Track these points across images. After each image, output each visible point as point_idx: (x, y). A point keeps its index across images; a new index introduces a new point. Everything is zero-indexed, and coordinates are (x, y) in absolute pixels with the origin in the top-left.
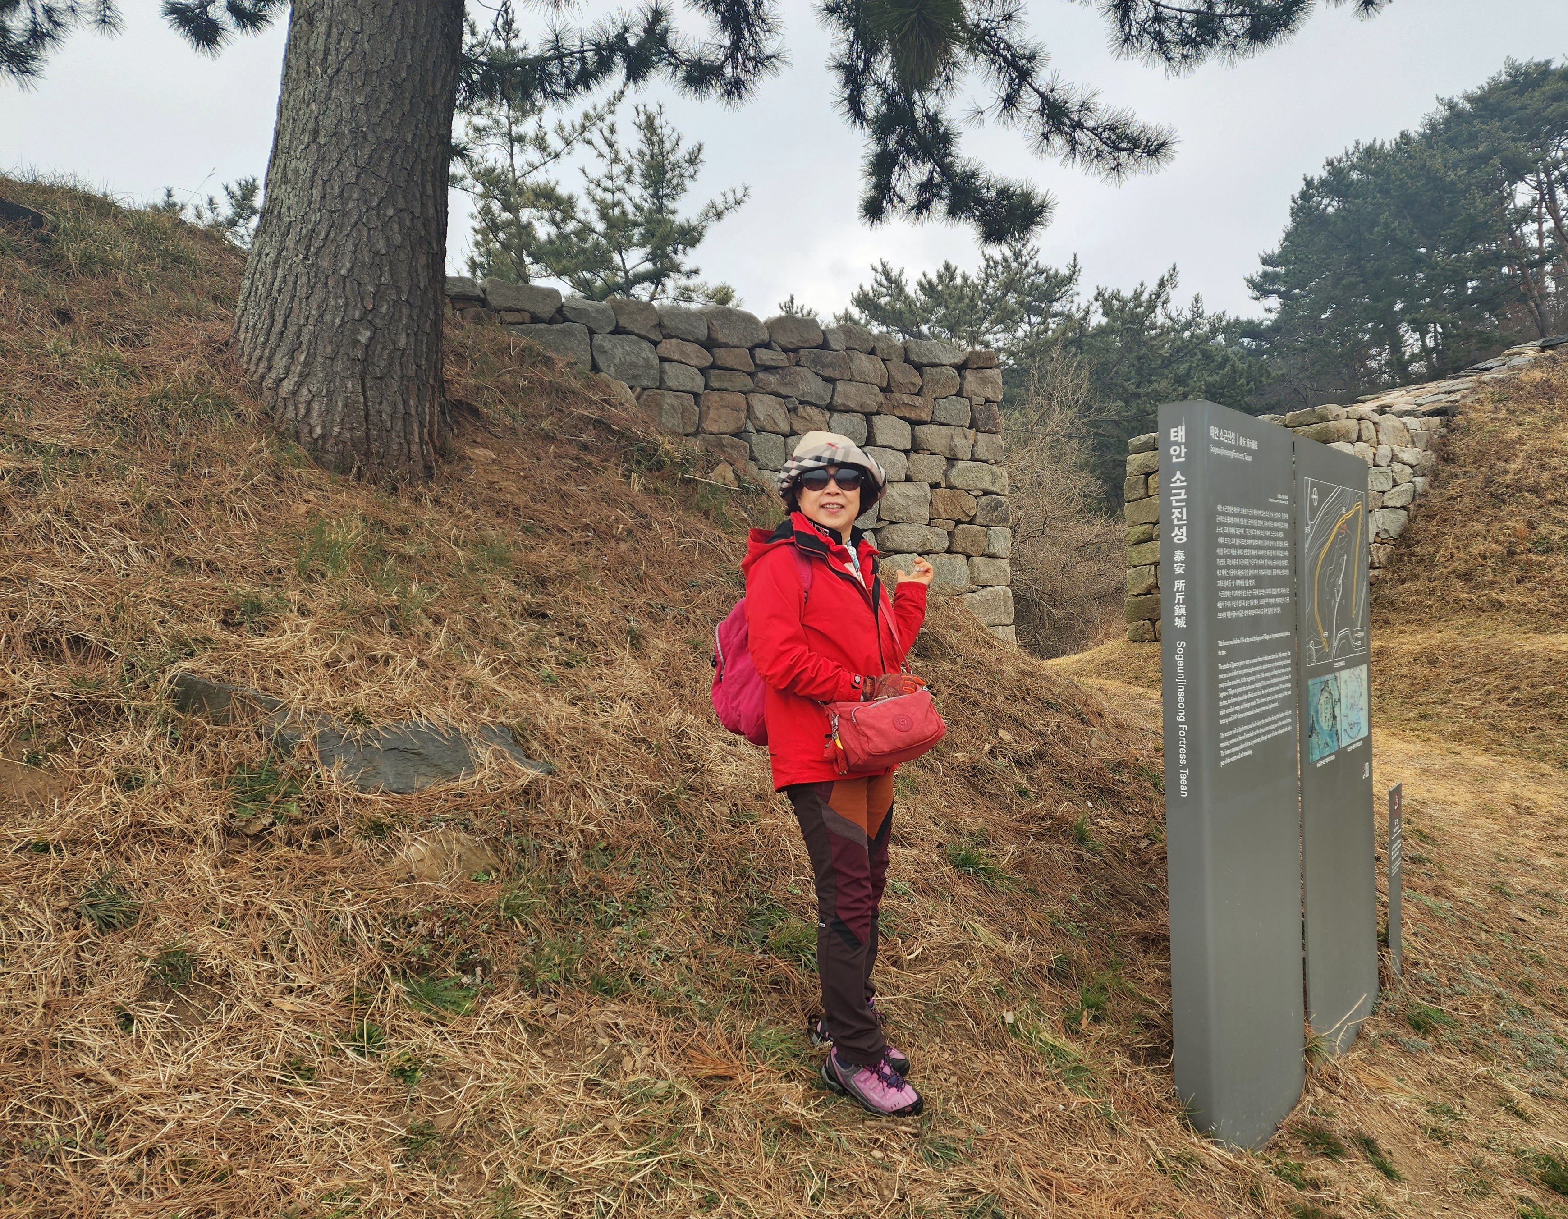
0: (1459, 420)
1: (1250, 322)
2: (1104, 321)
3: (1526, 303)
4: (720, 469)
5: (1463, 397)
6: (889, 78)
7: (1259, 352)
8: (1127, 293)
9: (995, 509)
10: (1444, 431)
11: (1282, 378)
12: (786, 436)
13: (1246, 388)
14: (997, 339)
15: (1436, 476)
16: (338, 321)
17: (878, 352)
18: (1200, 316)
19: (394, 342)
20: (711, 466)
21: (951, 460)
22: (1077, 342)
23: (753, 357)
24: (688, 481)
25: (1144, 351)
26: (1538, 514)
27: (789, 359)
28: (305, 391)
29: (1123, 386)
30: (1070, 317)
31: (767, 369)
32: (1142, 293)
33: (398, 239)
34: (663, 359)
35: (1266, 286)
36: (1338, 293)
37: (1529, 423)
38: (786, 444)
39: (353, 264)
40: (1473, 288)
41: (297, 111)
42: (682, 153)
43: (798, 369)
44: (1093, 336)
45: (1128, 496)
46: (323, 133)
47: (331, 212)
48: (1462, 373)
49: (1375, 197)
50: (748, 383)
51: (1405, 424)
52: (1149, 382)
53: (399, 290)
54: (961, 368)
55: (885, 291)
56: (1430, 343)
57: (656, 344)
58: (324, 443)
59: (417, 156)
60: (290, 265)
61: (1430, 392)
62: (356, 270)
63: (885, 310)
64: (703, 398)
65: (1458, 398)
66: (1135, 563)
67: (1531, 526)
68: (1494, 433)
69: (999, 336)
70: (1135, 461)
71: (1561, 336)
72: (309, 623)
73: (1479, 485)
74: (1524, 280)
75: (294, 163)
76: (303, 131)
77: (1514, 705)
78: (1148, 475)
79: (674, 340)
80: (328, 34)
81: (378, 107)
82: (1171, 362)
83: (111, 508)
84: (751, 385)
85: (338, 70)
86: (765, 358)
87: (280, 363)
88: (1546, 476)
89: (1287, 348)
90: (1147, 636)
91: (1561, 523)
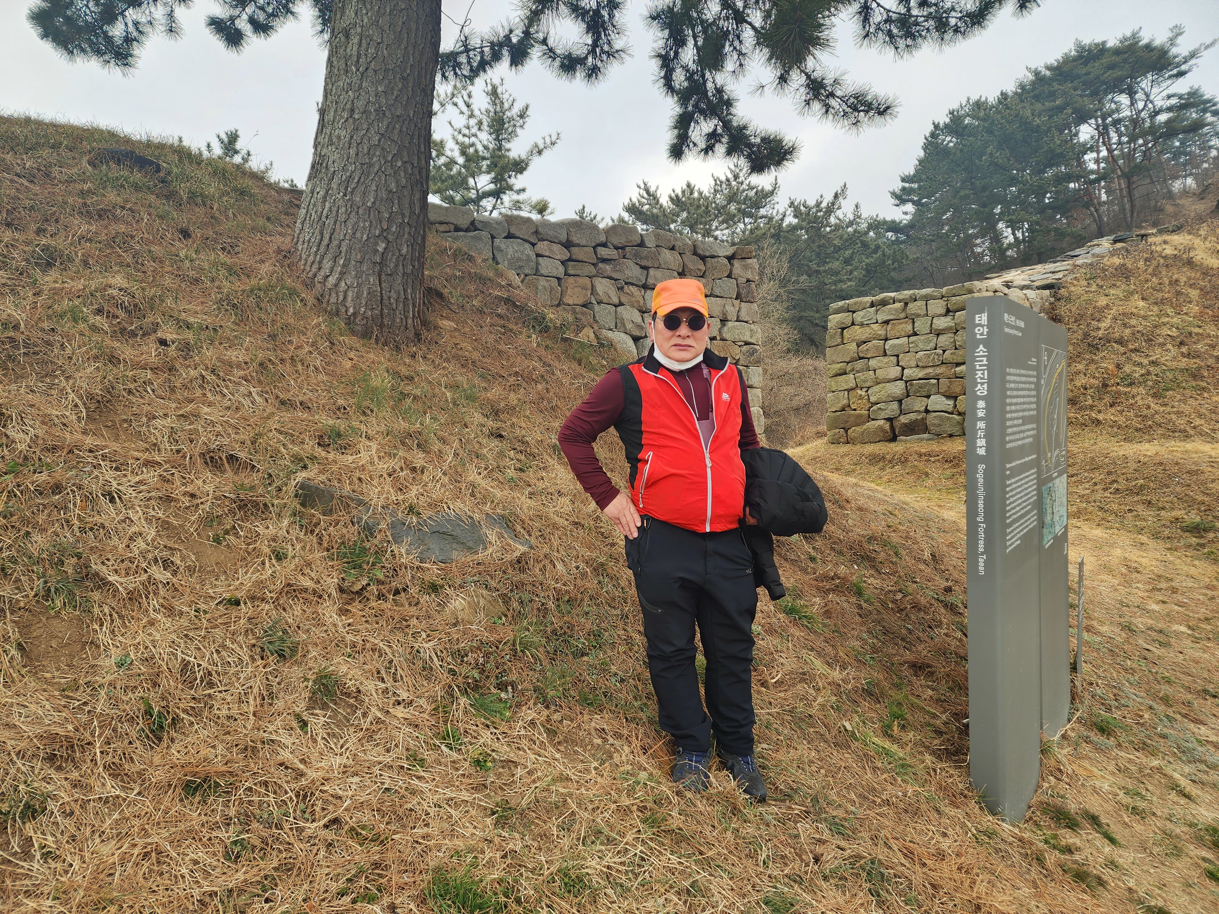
0: (1062, 291)
1: (893, 222)
2: (795, 221)
3: (1088, 208)
4: (585, 331)
5: (1064, 276)
6: (691, 63)
7: (897, 242)
8: (811, 203)
9: (752, 354)
10: (1052, 299)
11: (916, 260)
12: (616, 306)
13: (892, 267)
14: (723, 234)
16: (365, 237)
17: (677, 248)
18: (859, 217)
19: (400, 251)
20: (579, 329)
21: (724, 321)
23: (596, 253)
24: (565, 340)
25: (822, 241)
26: (1123, 359)
27: (618, 254)
28: (343, 284)
29: (808, 266)
30: (771, 219)
31: (604, 260)
32: (821, 202)
33: (403, 182)
34: (538, 255)
35: (904, 197)
36: (956, 201)
37: (1113, 295)
38: (616, 312)
39: (375, 199)
40: (1049, 198)
41: (339, 96)
42: (515, 111)
43: (625, 260)
44: (788, 232)
45: (829, 343)
46: (357, 111)
47: (362, 164)
48: (1059, 259)
49: (983, 136)
50: (592, 270)
51: (1025, 295)
52: (826, 262)
53: (403, 215)
54: (730, 258)
55: (645, 201)
56: (1019, 235)
57: (533, 245)
58: (355, 318)
59: (416, 126)
60: (334, 200)
61: (1039, 272)
62: (377, 202)
63: (647, 215)
64: (563, 281)
65: (1061, 276)
66: (834, 389)
67: (1118, 366)
68: (1089, 302)
69: (724, 232)
70: (834, 320)
71: (1128, 233)
72: (374, 446)
73: (1079, 337)
74: (1087, 192)
75: (337, 131)
76: (344, 110)
77: (1115, 493)
78: (843, 329)
79: (545, 242)
80: (360, 44)
81: (393, 94)
82: (840, 249)
83: (239, 366)
84: (594, 272)
85: (367, 69)
86: (603, 253)
87: (327, 265)
88: (1128, 331)
89: (920, 239)
90: (842, 440)
91: (1140, 364)
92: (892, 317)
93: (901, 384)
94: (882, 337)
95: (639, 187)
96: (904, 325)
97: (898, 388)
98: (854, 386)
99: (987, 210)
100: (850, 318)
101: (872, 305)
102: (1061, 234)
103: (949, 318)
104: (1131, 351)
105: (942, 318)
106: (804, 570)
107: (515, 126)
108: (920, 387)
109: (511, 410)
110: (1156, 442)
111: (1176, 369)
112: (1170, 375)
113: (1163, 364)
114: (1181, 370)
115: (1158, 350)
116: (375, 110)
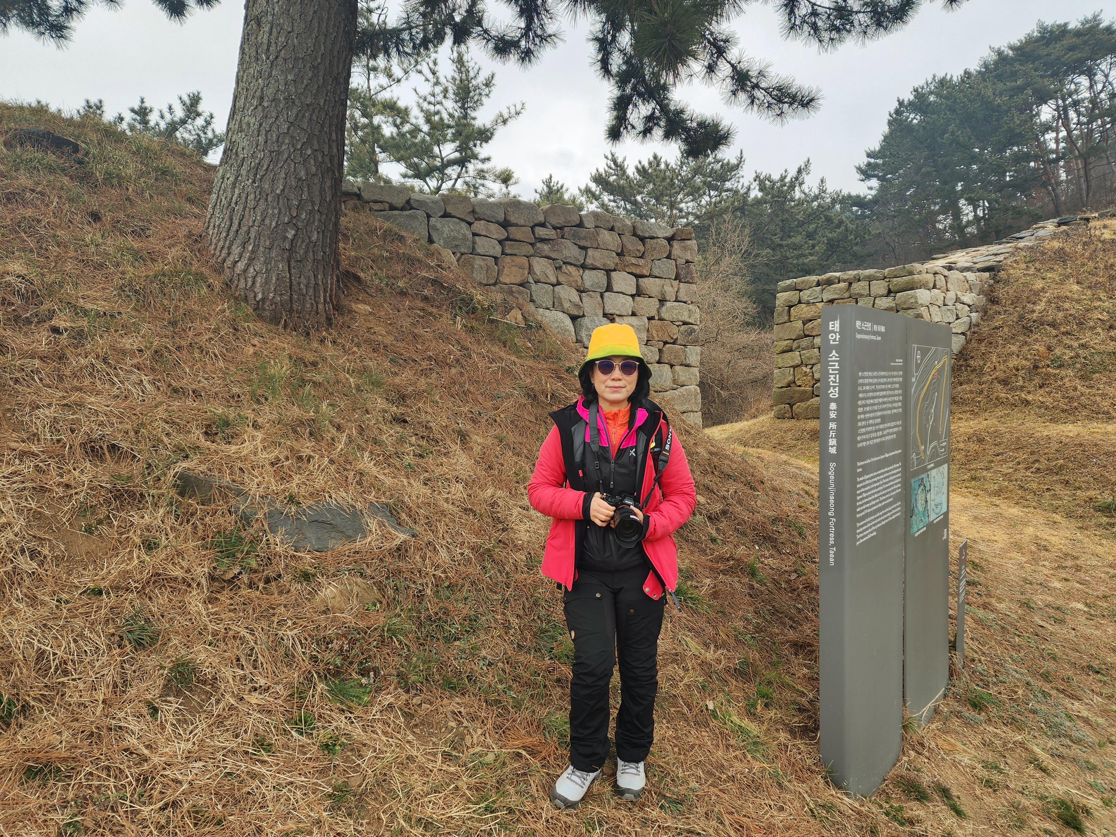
0: (1002, 274)
1: (858, 197)
2: (760, 195)
3: (1046, 188)
4: (513, 312)
5: (1005, 258)
6: (628, 48)
7: (863, 216)
8: (776, 177)
9: (690, 334)
10: (992, 282)
11: (878, 236)
12: (553, 285)
13: (854, 242)
14: (688, 205)
15: (986, 312)
16: (274, 224)
17: (616, 229)
18: (824, 192)
19: (309, 238)
20: (507, 310)
21: (662, 302)
22: (741, 209)
23: (533, 232)
24: (493, 322)
25: (786, 216)
26: (1054, 341)
27: (557, 235)
28: (252, 270)
29: (771, 239)
30: (736, 192)
31: (543, 240)
32: (786, 177)
33: (313, 169)
34: (475, 234)
35: (869, 172)
36: (918, 178)
37: (1050, 278)
38: (554, 291)
39: (284, 186)
40: (1010, 176)
41: (249, 84)
42: (481, 79)
43: (563, 240)
44: (752, 205)
45: (777, 320)
46: (266, 99)
47: (270, 152)
48: (1004, 240)
49: (945, 114)
50: (530, 250)
51: (965, 277)
52: (790, 237)
53: (313, 203)
54: (670, 240)
55: (613, 172)
56: (980, 213)
57: (470, 224)
58: (263, 304)
59: (327, 114)
60: (244, 187)
61: (982, 254)
62: (286, 190)
63: (613, 186)
64: (500, 260)
65: (1002, 259)
66: (780, 366)
67: (1049, 349)
68: (1025, 284)
69: (689, 204)
70: (782, 298)
71: (1072, 216)
72: (260, 435)
73: (1015, 320)
74: (1045, 172)
75: (247, 118)
76: (253, 97)
77: (1036, 473)
78: (790, 307)
79: (482, 222)
80: (271, 33)
81: (302, 82)
82: (804, 223)
83: (133, 355)
84: (532, 251)
85: (277, 57)
86: (541, 233)
87: (236, 250)
88: (1061, 314)
89: (883, 215)
90: (787, 415)
91: (1070, 347)
92: (835, 297)
95: (606, 157)
98: (799, 363)
99: (948, 187)
100: (797, 296)
101: (818, 284)
102: (1018, 212)
103: (890, 299)
104: (1064, 334)
105: (884, 299)
106: (703, 552)
107: (480, 94)
109: (419, 395)
110: (1080, 423)
111: (1104, 352)
112: (1098, 358)
113: (1092, 347)
114: (1109, 354)
115: (1088, 334)
116: (284, 99)
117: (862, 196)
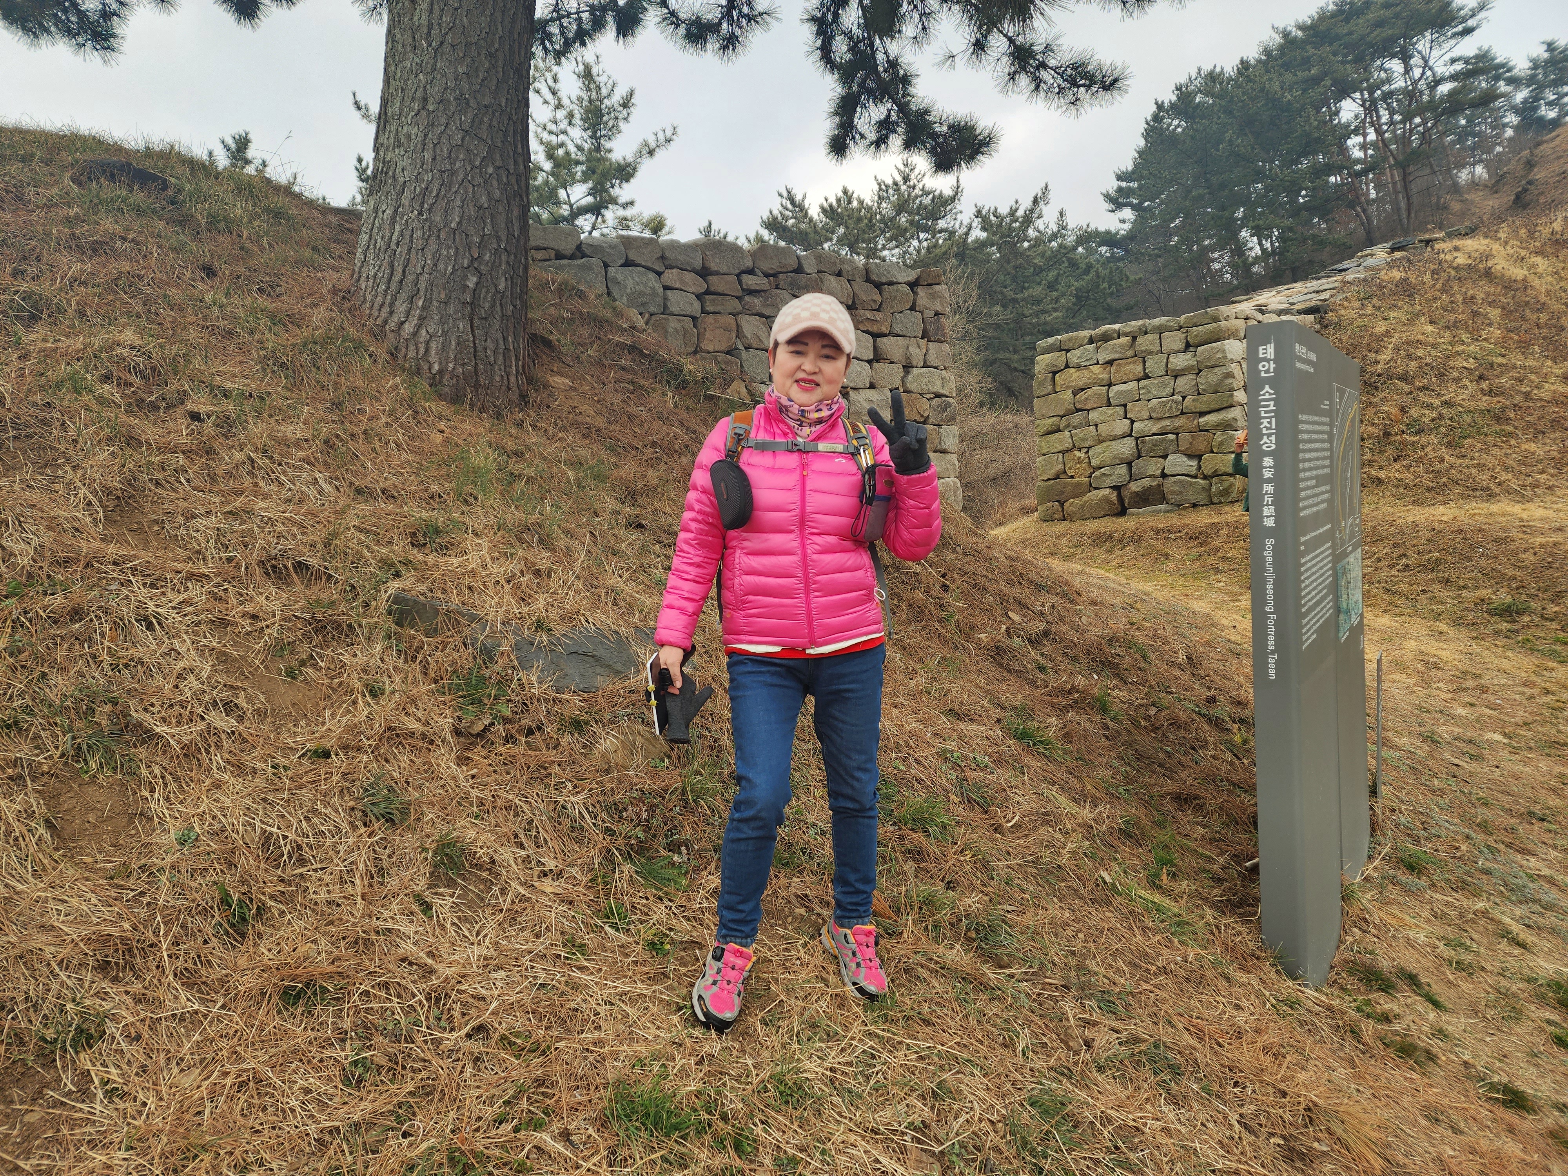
0: (1330, 316)
1: (1108, 232)
3: (1353, 208)
5: (1331, 296)
6: (855, 28)
7: (1114, 258)
8: (1004, 210)
9: (945, 409)
10: (1318, 327)
11: (1138, 282)
13: (1108, 291)
14: (891, 255)
16: (450, 269)
17: (844, 273)
18: (1065, 228)
19: (496, 286)
21: (908, 368)
22: (961, 254)
23: (740, 283)
25: (1020, 261)
26: (1408, 400)
27: (770, 283)
28: (423, 333)
29: (1002, 293)
30: (953, 233)
31: (750, 292)
32: (1016, 210)
33: (497, 194)
34: (666, 288)
35: (1121, 200)
36: (1187, 203)
37: (1394, 318)
39: (461, 218)
40: (1304, 197)
41: (406, 81)
42: (617, 98)
43: (778, 291)
44: (975, 249)
45: (1037, 392)
46: (431, 100)
47: (441, 172)
48: (1323, 274)
49: (1219, 118)
50: (736, 305)
52: (1024, 288)
53: (499, 239)
54: (913, 285)
55: (790, 214)
56: (1267, 245)
57: (659, 274)
58: (441, 377)
59: (510, 119)
60: (407, 221)
61: (1300, 292)
62: (464, 223)
63: (792, 231)
64: (700, 321)
65: (1327, 297)
66: (1045, 451)
67: (1403, 410)
68: (1363, 328)
69: (894, 251)
70: (1043, 361)
71: (1407, 239)
72: (484, 543)
74: (1352, 187)
75: (405, 128)
76: (413, 99)
77: (1404, 571)
78: (1054, 373)
79: (675, 270)
80: (431, 11)
81: (478, 76)
82: (1041, 270)
83: (297, 445)
84: (739, 307)
85: (442, 43)
86: (750, 283)
87: (401, 308)
88: (1413, 364)
89: (1143, 254)
90: (1056, 516)
91: (1430, 406)
92: (1117, 356)
93: (1130, 442)
94: (1105, 382)
95: (781, 195)
96: (1132, 366)
97: (1126, 447)
98: (1070, 447)
99: (1226, 213)
100: (1064, 359)
101: (1091, 341)
102: (1320, 243)
103: (1189, 355)
104: (1419, 389)
105: (1181, 355)
106: (1034, 684)
107: (616, 118)
108: (1155, 445)
109: (652, 491)
110: (1452, 504)
111: (1476, 410)
112: (1467, 419)
113: (1459, 405)
114: (1482, 412)
115: (1452, 387)
116: (455, 99)
117: (1114, 231)
